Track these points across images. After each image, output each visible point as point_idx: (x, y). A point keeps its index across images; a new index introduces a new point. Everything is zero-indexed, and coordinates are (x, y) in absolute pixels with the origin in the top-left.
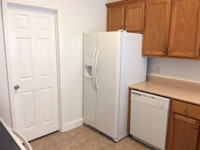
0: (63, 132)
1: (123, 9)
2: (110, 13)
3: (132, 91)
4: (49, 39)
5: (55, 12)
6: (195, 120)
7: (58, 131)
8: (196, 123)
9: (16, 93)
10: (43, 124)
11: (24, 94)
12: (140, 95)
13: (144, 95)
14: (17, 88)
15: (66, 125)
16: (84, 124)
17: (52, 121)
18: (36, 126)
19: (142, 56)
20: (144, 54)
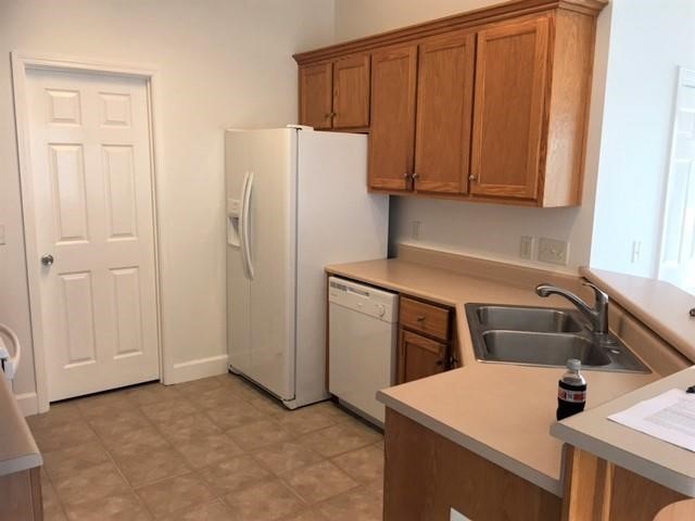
0: (167, 383)
1: (328, 68)
2: (304, 78)
3: (332, 279)
4: (130, 146)
5: (147, 80)
6: (438, 344)
7: (157, 381)
8: (441, 349)
9: (45, 273)
10: (116, 357)
11: (67, 278)
12: (344, 288)
13: (352, 290)
14: (47, 261)
15: (176, 366)
16: (230, 371)
17: (140, 353)
18: (96, 359)
19: (369, 192)
20: (372, 189)
